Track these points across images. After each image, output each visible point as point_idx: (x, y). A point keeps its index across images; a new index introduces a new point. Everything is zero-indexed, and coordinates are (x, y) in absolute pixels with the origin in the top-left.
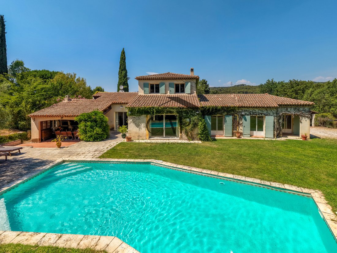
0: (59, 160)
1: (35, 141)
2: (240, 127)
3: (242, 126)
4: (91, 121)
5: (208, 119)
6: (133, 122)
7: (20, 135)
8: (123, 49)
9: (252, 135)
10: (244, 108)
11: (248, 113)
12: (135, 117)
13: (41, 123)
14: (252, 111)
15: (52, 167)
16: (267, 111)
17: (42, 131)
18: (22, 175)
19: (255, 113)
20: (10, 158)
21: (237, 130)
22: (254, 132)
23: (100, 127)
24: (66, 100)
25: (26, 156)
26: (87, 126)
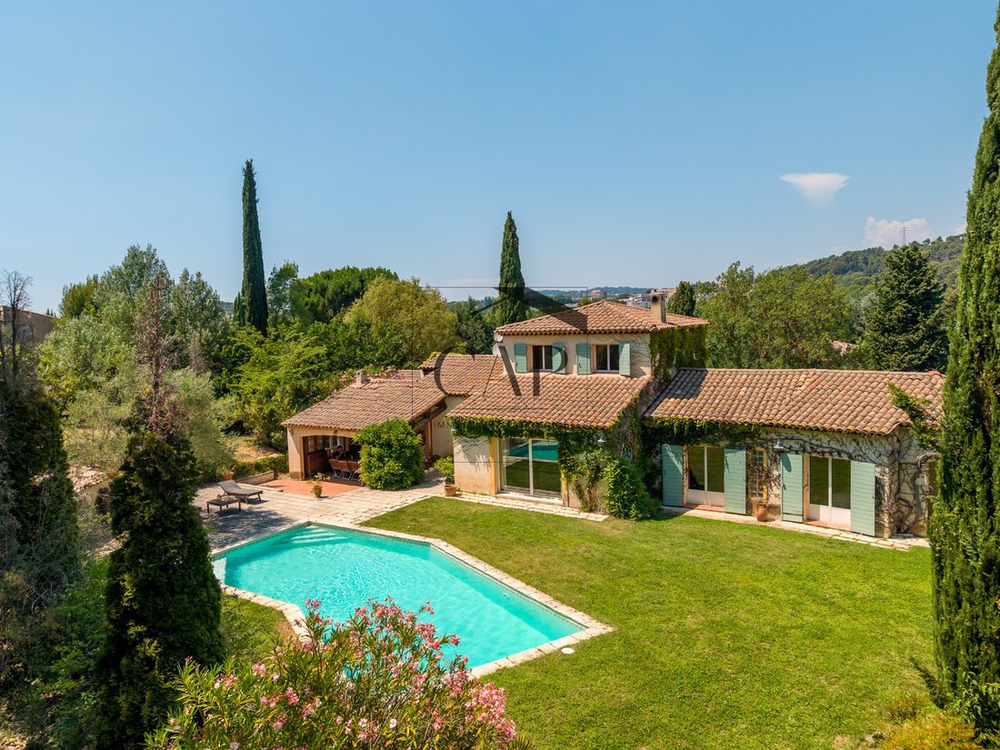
0: (303, 521)
1: (294, 476)
2: (775, 488)
3: (779, 485)
4: (381, 446)
5: (671, 454)
6: (464, 452)
7: (274, 461)
8: (510, 214)
9: (812, 516)
10: (786, 430)
11: (796, 447)
12: (468, 439)
13: (305, 439)
14: (808, 440)
15: (290, 530)
16: (858, 444)
17: (306, 455)
18: (249, 534)
19: (820, 450)
20: (245, 506)
21: (765, 496)
22: (822, 508)
23: (397, 459)
24: (358, 384)
25: (264, 507)
26: (373, 456)
